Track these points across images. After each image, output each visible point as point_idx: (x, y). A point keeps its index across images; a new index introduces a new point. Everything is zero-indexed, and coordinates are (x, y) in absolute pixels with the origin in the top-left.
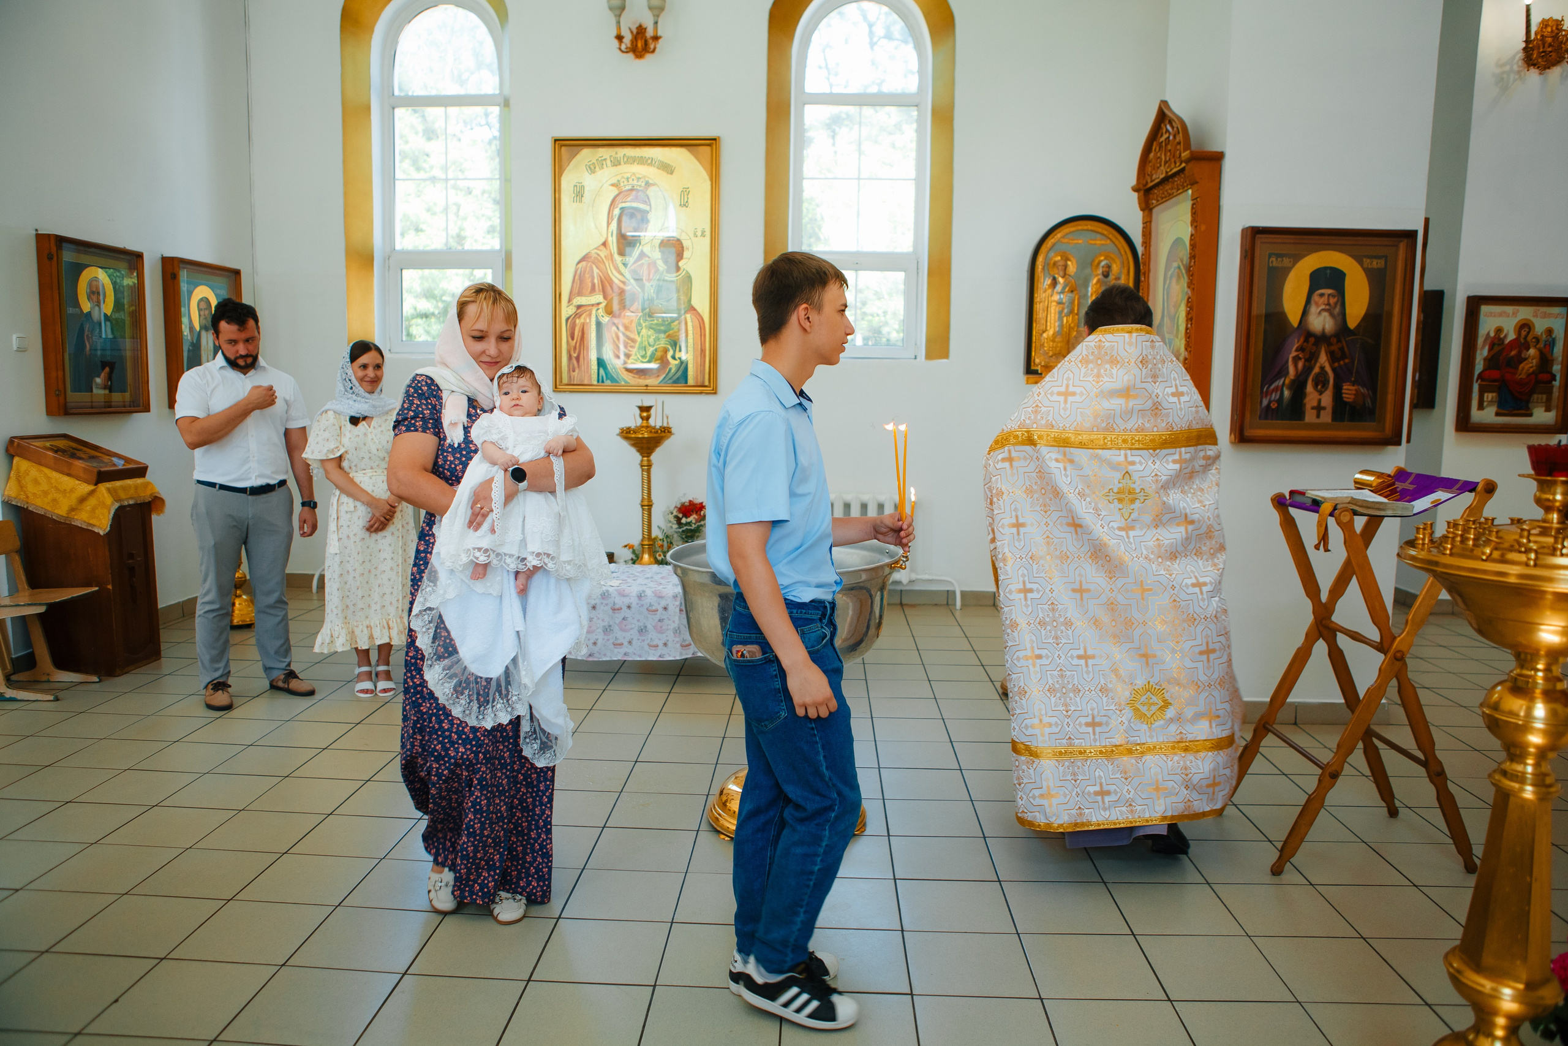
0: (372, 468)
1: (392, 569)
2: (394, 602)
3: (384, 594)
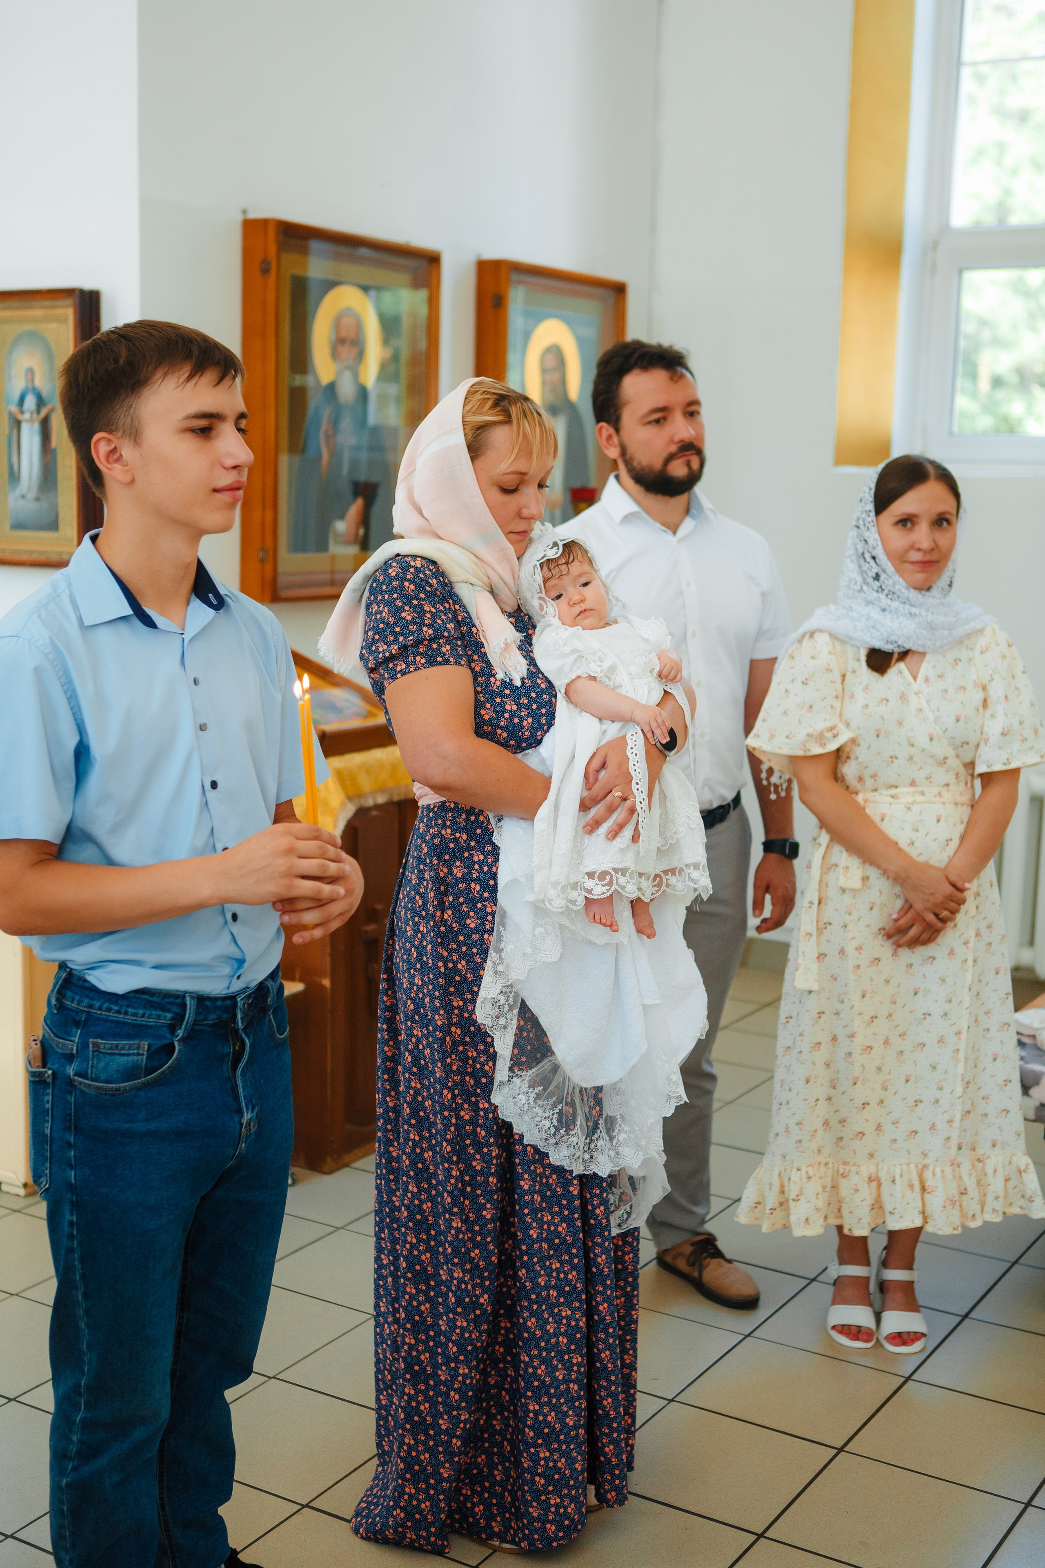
2: (941, 1125)
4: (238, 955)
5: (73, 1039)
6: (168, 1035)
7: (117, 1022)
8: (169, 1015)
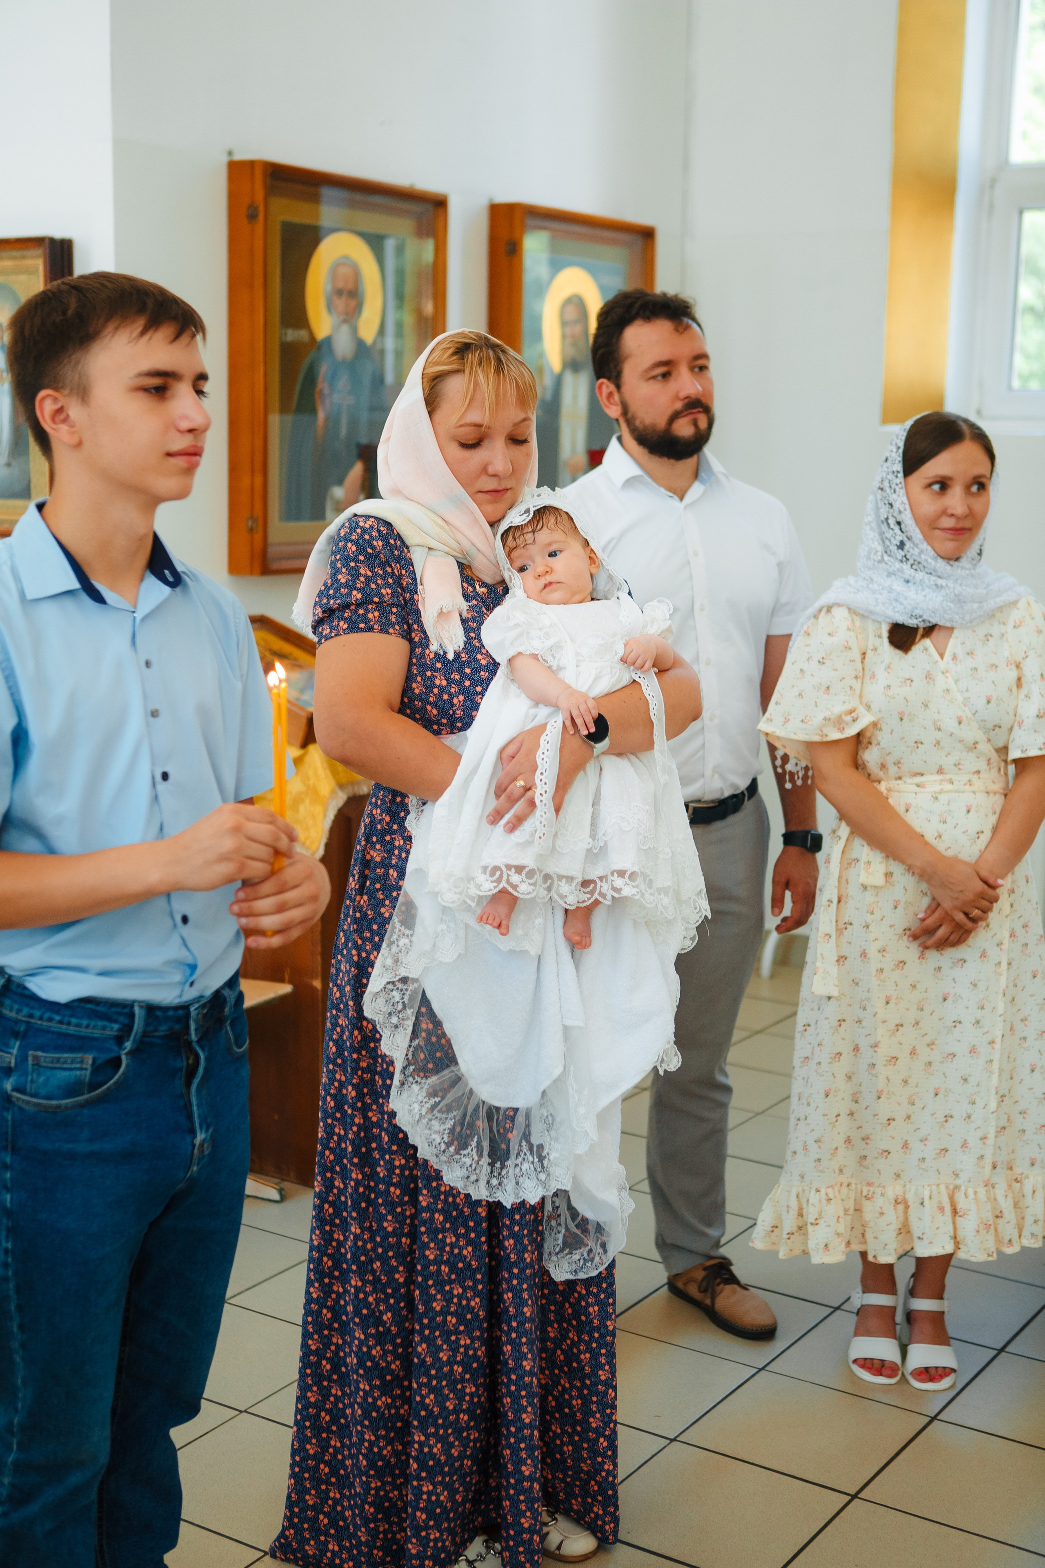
0: (940, 771)
1: (973, 1050)
2: (974, 1142)
3: (948, 1117)
4: (190, 960)
5: (11, 1051)
6: (115, 1048)
7: (59, 1034)
8: (116, 1026)
